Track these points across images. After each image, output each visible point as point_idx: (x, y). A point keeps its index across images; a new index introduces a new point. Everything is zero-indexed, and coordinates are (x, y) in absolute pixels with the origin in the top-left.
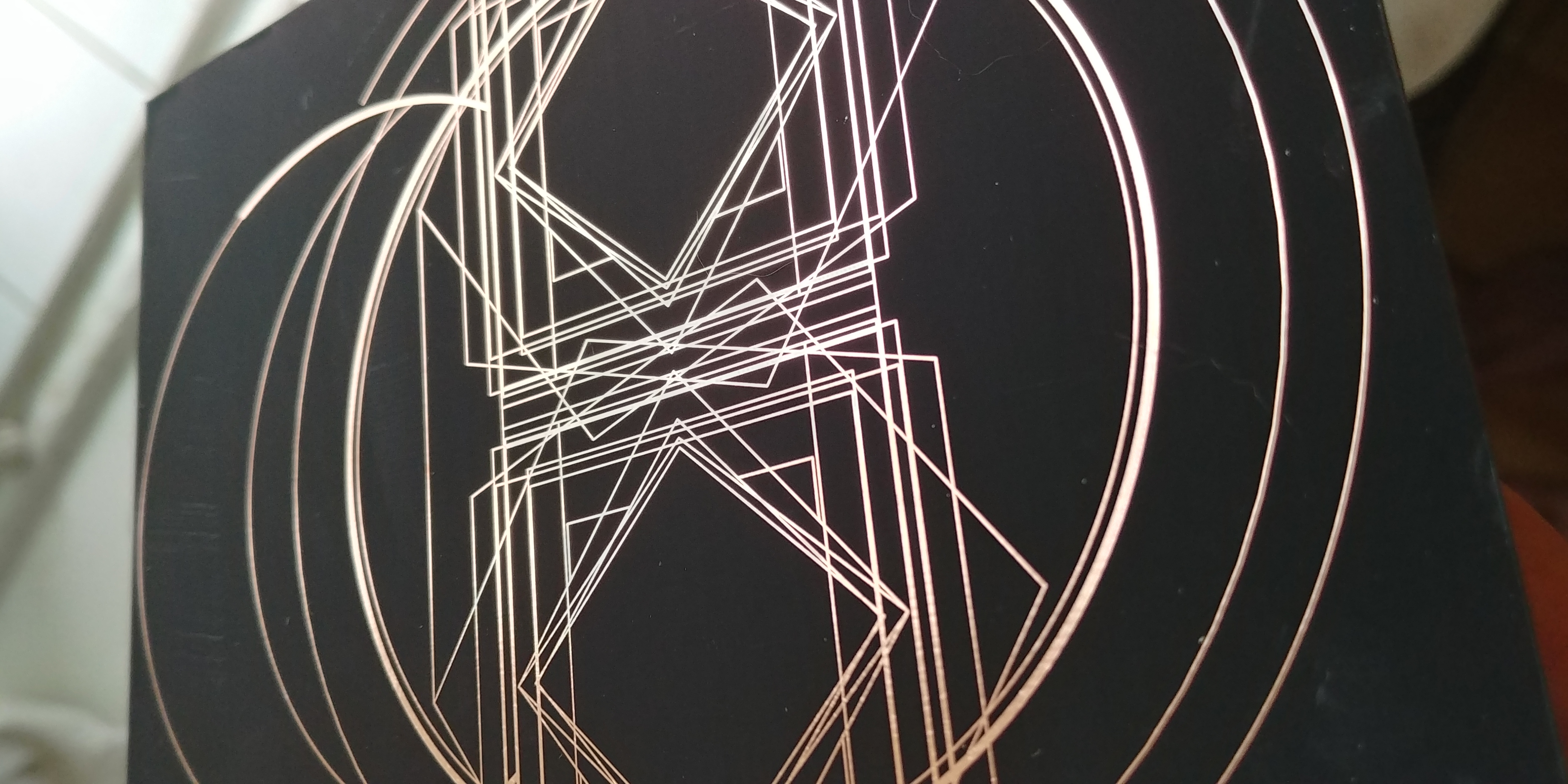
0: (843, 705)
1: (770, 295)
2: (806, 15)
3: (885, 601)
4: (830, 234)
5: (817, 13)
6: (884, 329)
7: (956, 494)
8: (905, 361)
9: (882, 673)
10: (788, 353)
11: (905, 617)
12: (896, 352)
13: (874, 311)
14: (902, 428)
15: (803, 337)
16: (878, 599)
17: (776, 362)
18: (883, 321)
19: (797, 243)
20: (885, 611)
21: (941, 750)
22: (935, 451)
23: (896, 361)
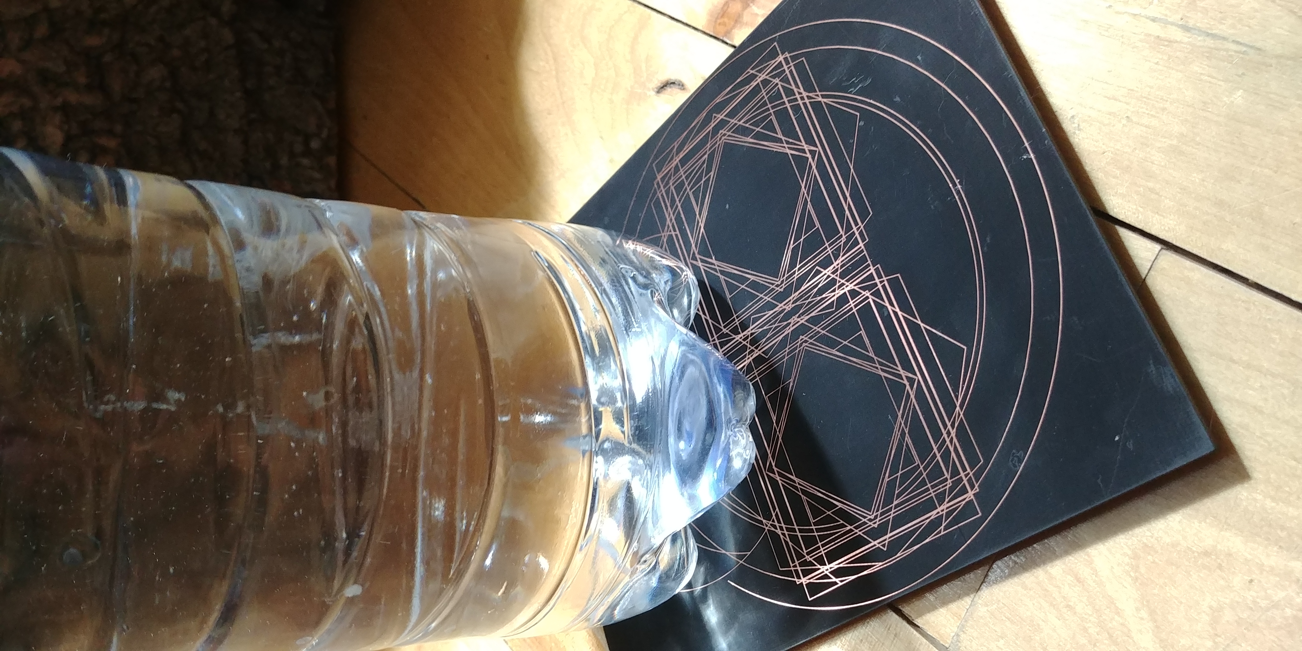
0: (903, 425)
1: (824, 272)
2: (805, 153)
3: (907, 377)
4: (842, 239)
5: (810, 151)
6: (875, 270)
7: (922, 325)
8: (887, 280)
9: (914, 405)
10: (840, 292)
11: (917, 380)
12: (882, 278)
13: (869, 264)
14: (894, 306)
15: (843, 284)
16: (904, 378)
17: (835, 298)
18: (874, 267)
19: (830, 247)
20: (908, 382)
21: (945, 426)
22: (910, 312)
23: (884, 281)
